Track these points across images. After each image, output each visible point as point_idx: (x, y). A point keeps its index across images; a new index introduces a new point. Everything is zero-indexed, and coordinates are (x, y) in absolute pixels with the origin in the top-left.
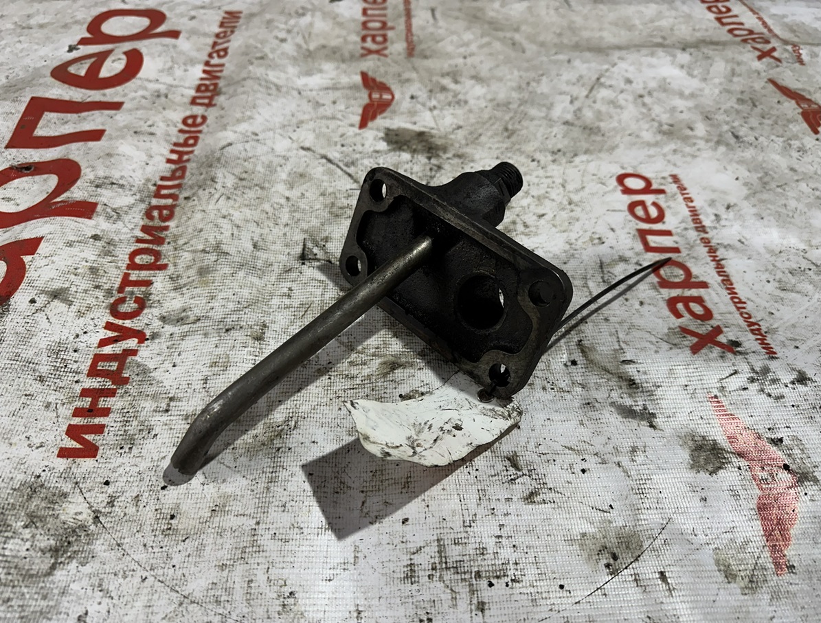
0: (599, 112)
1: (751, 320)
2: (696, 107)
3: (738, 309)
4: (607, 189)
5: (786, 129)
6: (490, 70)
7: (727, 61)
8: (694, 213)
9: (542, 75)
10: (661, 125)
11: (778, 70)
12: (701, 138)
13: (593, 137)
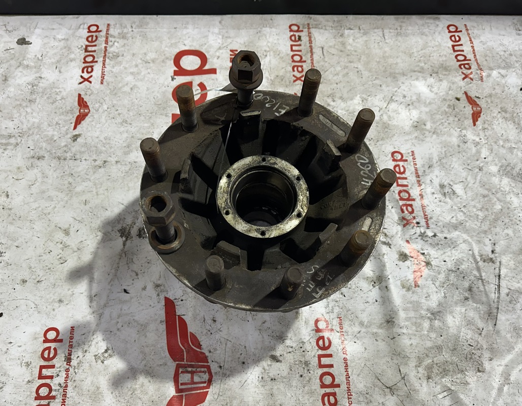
0: (390, 116)
1: (426, 214)
2: (430, 111)
3: (423, 209)
4: (388, 159)
5: (463, 123)
6: (348, 92)
7: (448, 83)
8: (416, 170)
9: (369, 96)
10: (413, 122)
11: (470, 85)
12: (428, 130)
13: (386, 130)
